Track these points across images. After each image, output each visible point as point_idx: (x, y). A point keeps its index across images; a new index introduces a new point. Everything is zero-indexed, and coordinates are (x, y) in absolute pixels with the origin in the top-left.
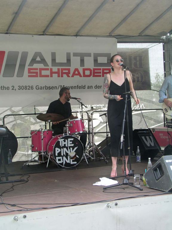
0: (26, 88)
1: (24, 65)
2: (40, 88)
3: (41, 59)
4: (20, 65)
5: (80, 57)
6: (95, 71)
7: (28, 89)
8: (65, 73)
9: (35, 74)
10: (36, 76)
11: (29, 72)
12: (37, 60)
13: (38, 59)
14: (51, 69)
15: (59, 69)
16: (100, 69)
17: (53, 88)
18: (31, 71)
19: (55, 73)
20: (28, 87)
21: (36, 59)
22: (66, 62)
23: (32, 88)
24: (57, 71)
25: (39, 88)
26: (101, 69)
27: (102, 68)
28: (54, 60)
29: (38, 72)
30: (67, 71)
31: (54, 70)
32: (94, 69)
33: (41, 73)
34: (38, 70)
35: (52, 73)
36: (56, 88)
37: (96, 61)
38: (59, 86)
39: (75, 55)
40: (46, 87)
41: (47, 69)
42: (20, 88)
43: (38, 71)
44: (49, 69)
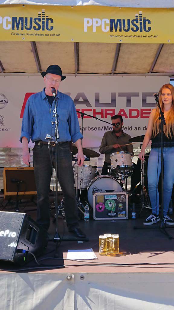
5: (126, 97)
8: (109, 114)
12: (79, 100)
14: (94, 110)
15: (103, 109)
22: (110, 102)
24: (100, 111)
28: (97, 100)
30: (112, 112)
31: (97, 111)
38: (103, 127)
39: (121, 95)
40: (88, 128)
44: (92, 109)
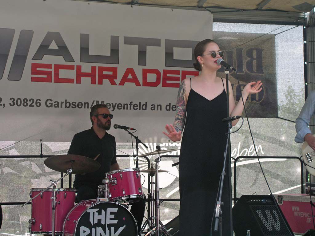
0: (25, 104)
1: (25, 57)
2: (53, 104)
3: (58, 47)
4: (16, 56)
5: (137, 46)
6: (168, 75)
7: (30, 106)
8: (106, 77)
9: (45, 76)
10: (48, 80)
11: (34, 72)
12: (50, 48)
13: (53, 46)
14: (79, 68)
15: (95, 67)
16: (177, 72)
17: (82, 105)
18: (38, 69)
19: (86, 75)
20: (30, 101)
21: (48, 46)
22: (109, 54)
23: (38, 104)
24: (89, 71)
25: (51, 104)
26: (179, 71)
27: (181, 69)
28: (84, 50)
29: (51, 72)
30: (111, 73)
31: (83, 71)
32: (165, 72)
33: (57, 74)
34: (51, 68)
35: (80, 75)
36: (86, 105)
37: (169, 55)
38: (94, 101)
39: (128, 41)
40: (66, 103)
41: (71, 67)
42: (12, 102)
43: (52, 70)
44: (74, 66)
